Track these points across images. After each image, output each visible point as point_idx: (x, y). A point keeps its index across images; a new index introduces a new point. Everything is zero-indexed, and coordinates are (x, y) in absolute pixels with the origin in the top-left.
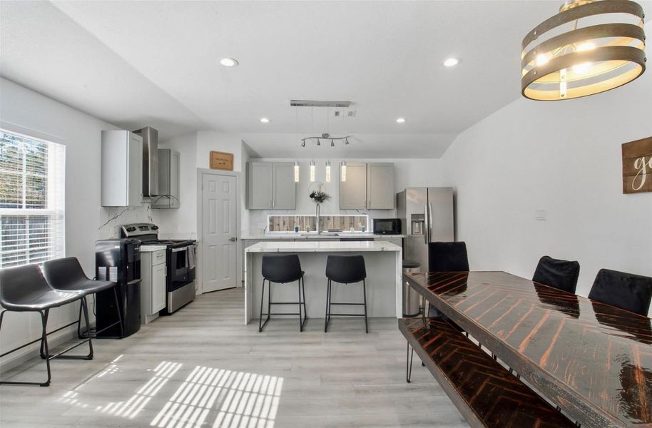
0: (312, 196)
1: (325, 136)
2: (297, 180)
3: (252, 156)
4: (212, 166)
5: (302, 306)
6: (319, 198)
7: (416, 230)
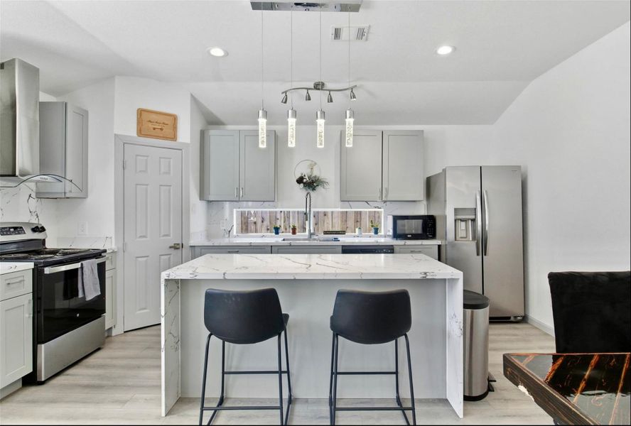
0: (300, 181)
1: (319, 86)
3: (210, 122)
4: (141, 132)
5: (285, 376)
6: (310, 184)
7: (461, 234)
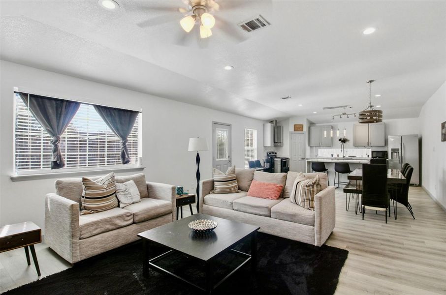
0: (340, 140)
1: (344, 114)
2: (332, 136)
3: (311, 124)
4: (295, 130)
6: (344, 141)
7: (394, 157)
